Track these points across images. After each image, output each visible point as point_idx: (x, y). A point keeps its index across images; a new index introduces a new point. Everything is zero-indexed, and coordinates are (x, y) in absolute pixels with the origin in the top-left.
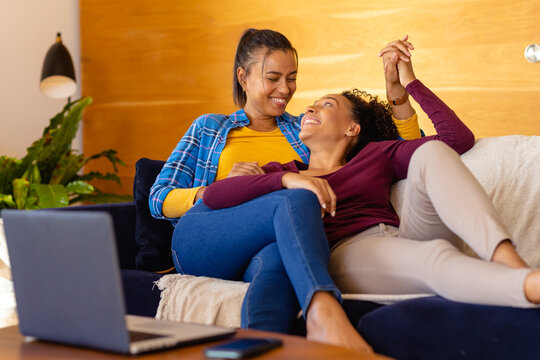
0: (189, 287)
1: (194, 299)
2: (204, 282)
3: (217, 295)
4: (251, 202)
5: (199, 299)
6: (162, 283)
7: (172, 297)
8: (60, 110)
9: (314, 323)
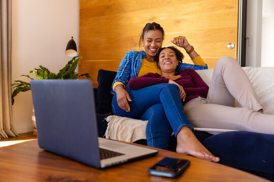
0: (120, 121)
1: (123, 126)
2: (126, 119)
3: (133, 125)
4: (148, 87)
5: (124, 127)
6: (108, 119)
7: (112, 125)
8: (71, 59)
9: (182, 140)
